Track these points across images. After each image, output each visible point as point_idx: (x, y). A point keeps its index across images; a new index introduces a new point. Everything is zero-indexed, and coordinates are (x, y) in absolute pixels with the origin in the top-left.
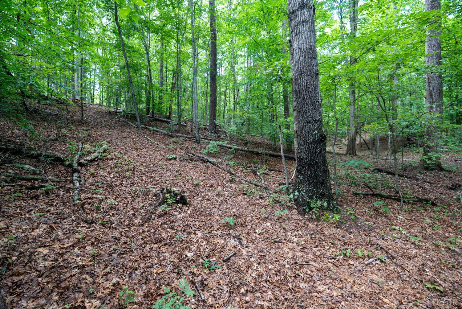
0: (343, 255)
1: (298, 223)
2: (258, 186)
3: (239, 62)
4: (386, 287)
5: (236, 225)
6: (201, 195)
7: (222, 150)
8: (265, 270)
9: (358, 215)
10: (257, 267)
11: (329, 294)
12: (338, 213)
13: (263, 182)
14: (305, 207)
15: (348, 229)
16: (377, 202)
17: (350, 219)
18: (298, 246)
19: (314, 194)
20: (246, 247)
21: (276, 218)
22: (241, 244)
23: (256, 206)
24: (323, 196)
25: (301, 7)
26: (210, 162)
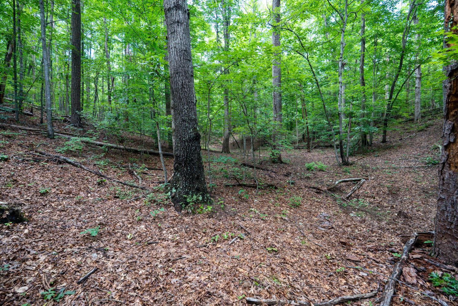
0: (212, 241)
1: (175, 220)
2: (134, 187)
3: (115, 47)
4: (242, 259)
5: (101, 235)
6: (51, 205)
7: (89, 148)
8: (134, 277)
9: (227, 203)
10: (125, 277)
11: (198, 281)
12: (211, 204)
13: (140, 182)
14: (181, 203)
15: (218, 217)
16: (241, 191)
17: (220, 208)
18: (173, 242)
19: (190, 190)
20: (113, 258)
21: (151, 219)
22: (106, 256)
23: (130, 209)
24: (198, 190)
25: (176, 7)
26: (70, 163)
